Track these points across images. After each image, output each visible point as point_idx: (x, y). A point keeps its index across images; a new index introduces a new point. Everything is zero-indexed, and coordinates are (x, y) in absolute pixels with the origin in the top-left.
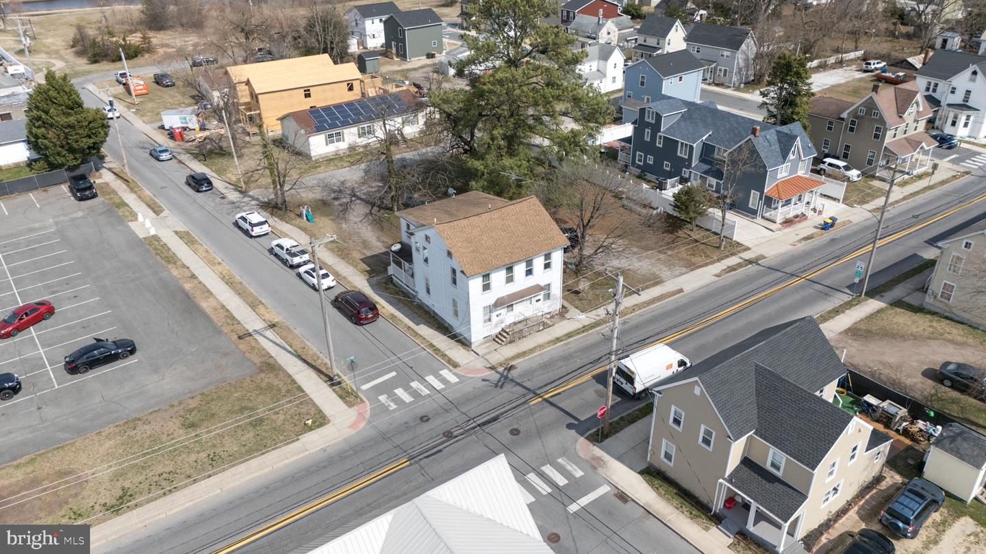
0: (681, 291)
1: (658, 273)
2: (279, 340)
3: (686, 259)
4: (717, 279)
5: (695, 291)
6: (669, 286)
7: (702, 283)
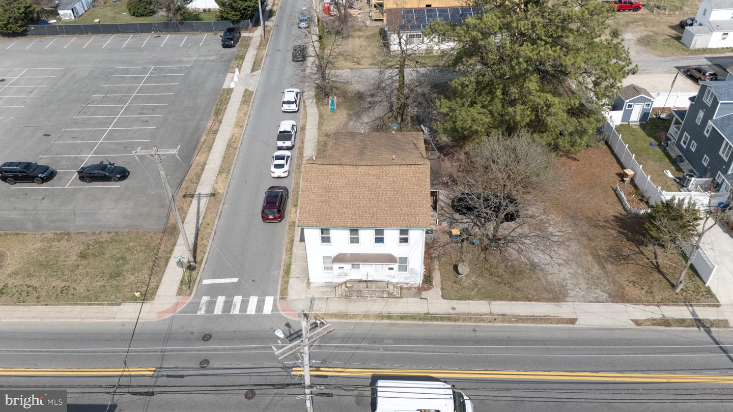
0: (573, 321)
1: (570, 286)
2: (203, 210)
3: (620, 286)
4: (633, 325)
5: (589, 329)
6: (564, 310)
7: (608, 322)
